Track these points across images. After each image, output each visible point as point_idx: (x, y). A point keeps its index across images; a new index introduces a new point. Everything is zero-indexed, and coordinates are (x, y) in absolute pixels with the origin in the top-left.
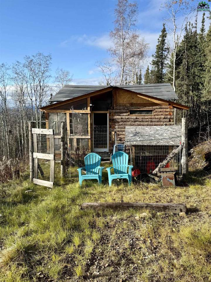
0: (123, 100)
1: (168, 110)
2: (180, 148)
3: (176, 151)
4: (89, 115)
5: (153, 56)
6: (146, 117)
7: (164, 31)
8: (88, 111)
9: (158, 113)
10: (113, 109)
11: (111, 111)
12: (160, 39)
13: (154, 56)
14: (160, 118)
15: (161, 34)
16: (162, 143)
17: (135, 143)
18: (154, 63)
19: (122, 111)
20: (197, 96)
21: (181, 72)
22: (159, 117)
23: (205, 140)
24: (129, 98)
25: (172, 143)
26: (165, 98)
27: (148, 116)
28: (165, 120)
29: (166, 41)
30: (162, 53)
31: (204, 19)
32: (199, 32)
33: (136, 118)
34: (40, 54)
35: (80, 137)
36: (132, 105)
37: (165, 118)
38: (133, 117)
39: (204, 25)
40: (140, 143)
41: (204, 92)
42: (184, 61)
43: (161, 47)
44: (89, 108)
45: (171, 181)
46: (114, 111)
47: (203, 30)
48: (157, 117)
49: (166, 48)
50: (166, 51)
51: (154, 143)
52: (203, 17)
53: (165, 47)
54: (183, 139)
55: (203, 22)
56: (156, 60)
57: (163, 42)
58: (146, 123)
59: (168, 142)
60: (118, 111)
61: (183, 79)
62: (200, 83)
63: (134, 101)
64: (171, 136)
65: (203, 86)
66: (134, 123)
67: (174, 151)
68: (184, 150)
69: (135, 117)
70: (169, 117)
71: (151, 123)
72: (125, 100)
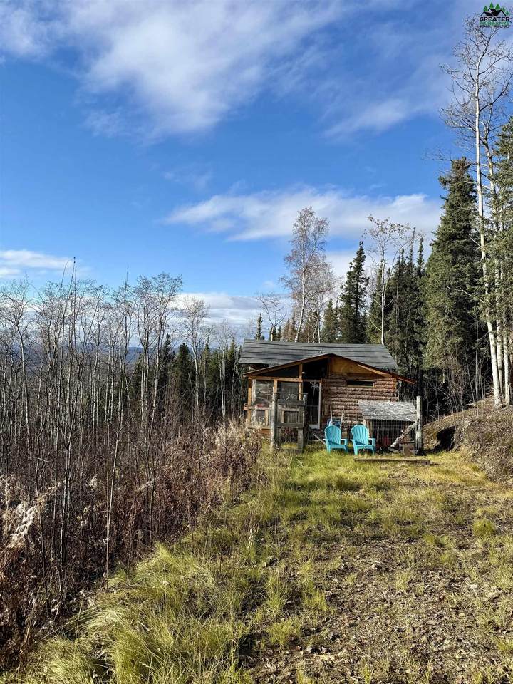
0: (340, 368)
1: (392, 383)
2: (416, 423)
3: (412, 426)
4: (300, 384)
5: (342, 287)
6: (366, 390)
7: (360, 252)
8: (300, 379)
9: (379, 386)
10: (328, 378)
11: (325, 380)
12: (354, 264)
13: (344, 287)
14: (383, 391)
15: (356, 256)
16: (399, 418)
17: (373, 417)
18: (344, 298)
19: (339, 381)
20: (417, 360)
21: (391, 322)
22: (381, 390)
23: (435, 420)
24: (346, 367)
25: (408, 419)
26: (383, 366)
27: (368, 389)
28: (388, 394)
29: (363, 268)
30: (357, 285)
31: (422, 247)
32: (416, 264)
33: (355, 390)
34: (164, 276)
35: (288, 410)
36: (350, 374)
37: (388, 392)
38: (350, 389)
39: (422, 255)
40: (378, 418)
41: (427, 356)
42: (396, 308)
43: (356, 275)
44: (300, 377)
45: (412, 451)
46: (329, 380)
47: (420, 262)
48: (378, 390)
49: (363, 278)
50: (363, 282)
51: (392, 419)
52: (421, 244)
53: (361, 277)
54: (418, 415)
55: (421, 251)
56: (347, 293)
57: (359, 268)
58: (366, 396)
59: (404, 418)
60: (334, 380)
61: (394, 332)
62: (421, 342)
63: (352, 371)
64: (406, 413)
65: (425, 348)
66: (351, 396)
67: (410, 427)
68: (419, 425)
69: (353, 389)
70: (392, 390)
71: (372, 396)
72: (342, 368)
